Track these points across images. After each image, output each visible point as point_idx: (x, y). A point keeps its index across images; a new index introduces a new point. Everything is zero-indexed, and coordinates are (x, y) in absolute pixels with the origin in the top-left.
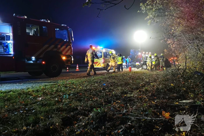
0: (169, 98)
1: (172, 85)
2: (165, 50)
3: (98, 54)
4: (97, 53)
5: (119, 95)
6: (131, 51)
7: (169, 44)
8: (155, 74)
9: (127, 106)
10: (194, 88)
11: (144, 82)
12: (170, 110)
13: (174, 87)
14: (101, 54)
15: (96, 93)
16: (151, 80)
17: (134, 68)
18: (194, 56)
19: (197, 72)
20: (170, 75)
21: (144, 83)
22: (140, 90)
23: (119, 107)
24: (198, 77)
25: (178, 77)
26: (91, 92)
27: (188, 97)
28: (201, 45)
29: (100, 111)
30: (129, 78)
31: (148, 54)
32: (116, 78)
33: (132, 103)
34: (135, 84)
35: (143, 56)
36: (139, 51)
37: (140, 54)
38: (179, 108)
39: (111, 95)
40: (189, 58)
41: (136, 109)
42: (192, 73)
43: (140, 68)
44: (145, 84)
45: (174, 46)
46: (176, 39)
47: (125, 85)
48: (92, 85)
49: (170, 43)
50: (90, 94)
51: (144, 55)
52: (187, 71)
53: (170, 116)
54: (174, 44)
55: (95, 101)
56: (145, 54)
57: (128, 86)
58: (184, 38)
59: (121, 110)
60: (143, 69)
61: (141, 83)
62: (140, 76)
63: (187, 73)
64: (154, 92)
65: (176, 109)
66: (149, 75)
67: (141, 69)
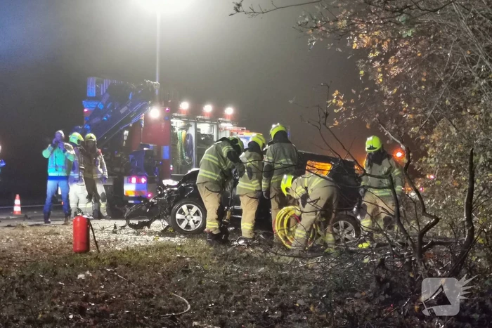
2: (337, 100)
6: (91, 92)
7: (363, 53)
8: (265, 277)
17: (109, 224)
20: (367, 287)
30: (73, 310)
31: (215, 118)
35: (181, 134)
36: (148, 97)
37: (155, 113)
43: (158, 225)
45: (395, 71)
46: (410, 23)
49: (369, 49)
51: (186, 128)
54: (392, 52)
56: (194, 116)
58: (463, 23)
60: (173, 229)
62: (157, 290)
66: (224, 287)
67: (164, 233)
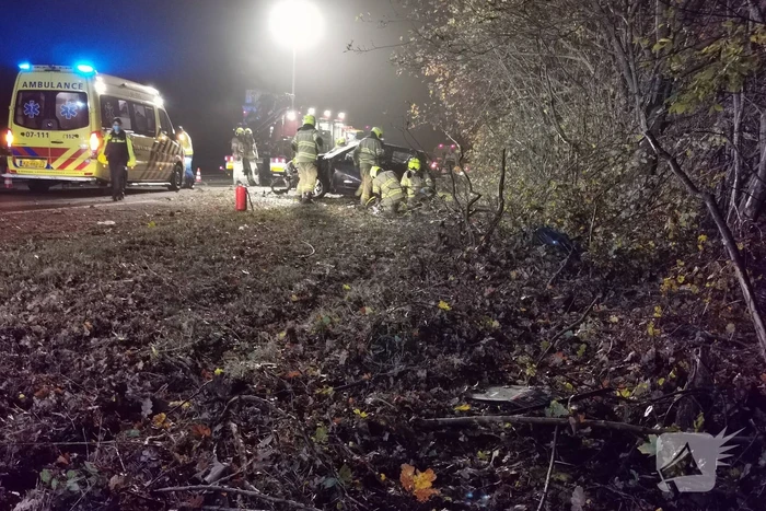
0: (431, 380)
1: (443, 305)
2: (415, 111)
3: (63, 101)
4: (61, 95)
5: (181, 366)
6: (249, 100)
7: (432, 78)
8: (364, 231)
9: (226, 432)
10: (532, 317)
11: (313, 277)
12: (432, 448)
13: (452, 315)
14: (80, 104)
15: (56, 354)
16: (347, 268)
17: (260, 190)
18: (534, 149)
19: (543, 234)
20: (432, 239)
21: (309, 286)
22: (291, 332)
23: (185, 448)
24: (549, 257)
25: (468, 253)
26: (22, 349)
27: (510, 369)
28: (566, 99)
29: (76, 488)
30: (236, 253)
31: (332, 120)
32: (168, 250)
33: (254, 413)
34: (266, 290)
36: (287, 105)
37: (291, 115)
38: (471, 434)
39: (140, 365)
40: (516, 157)
41: (276, 458)
42: (525, 234)
43: (293, 191)
44: (316, 290)
45: (454, 91)
46: (465, 61)
47: (217, 294)
48: (30, 300)
49: (436, 76)
50: (19, 363)
52: (506, 223)
53: (435, 484)
54: (452, 78)
55: (45, 413)
57: (232, 299)
58: (500, 61)
59: (194, 464)
61: (298, 280)
62: (292, 239)
63: (504, 233)
64: (361, 346)
65: (461, 439)
66: (337, 238)
